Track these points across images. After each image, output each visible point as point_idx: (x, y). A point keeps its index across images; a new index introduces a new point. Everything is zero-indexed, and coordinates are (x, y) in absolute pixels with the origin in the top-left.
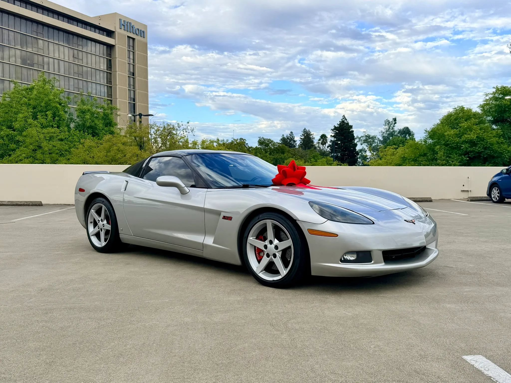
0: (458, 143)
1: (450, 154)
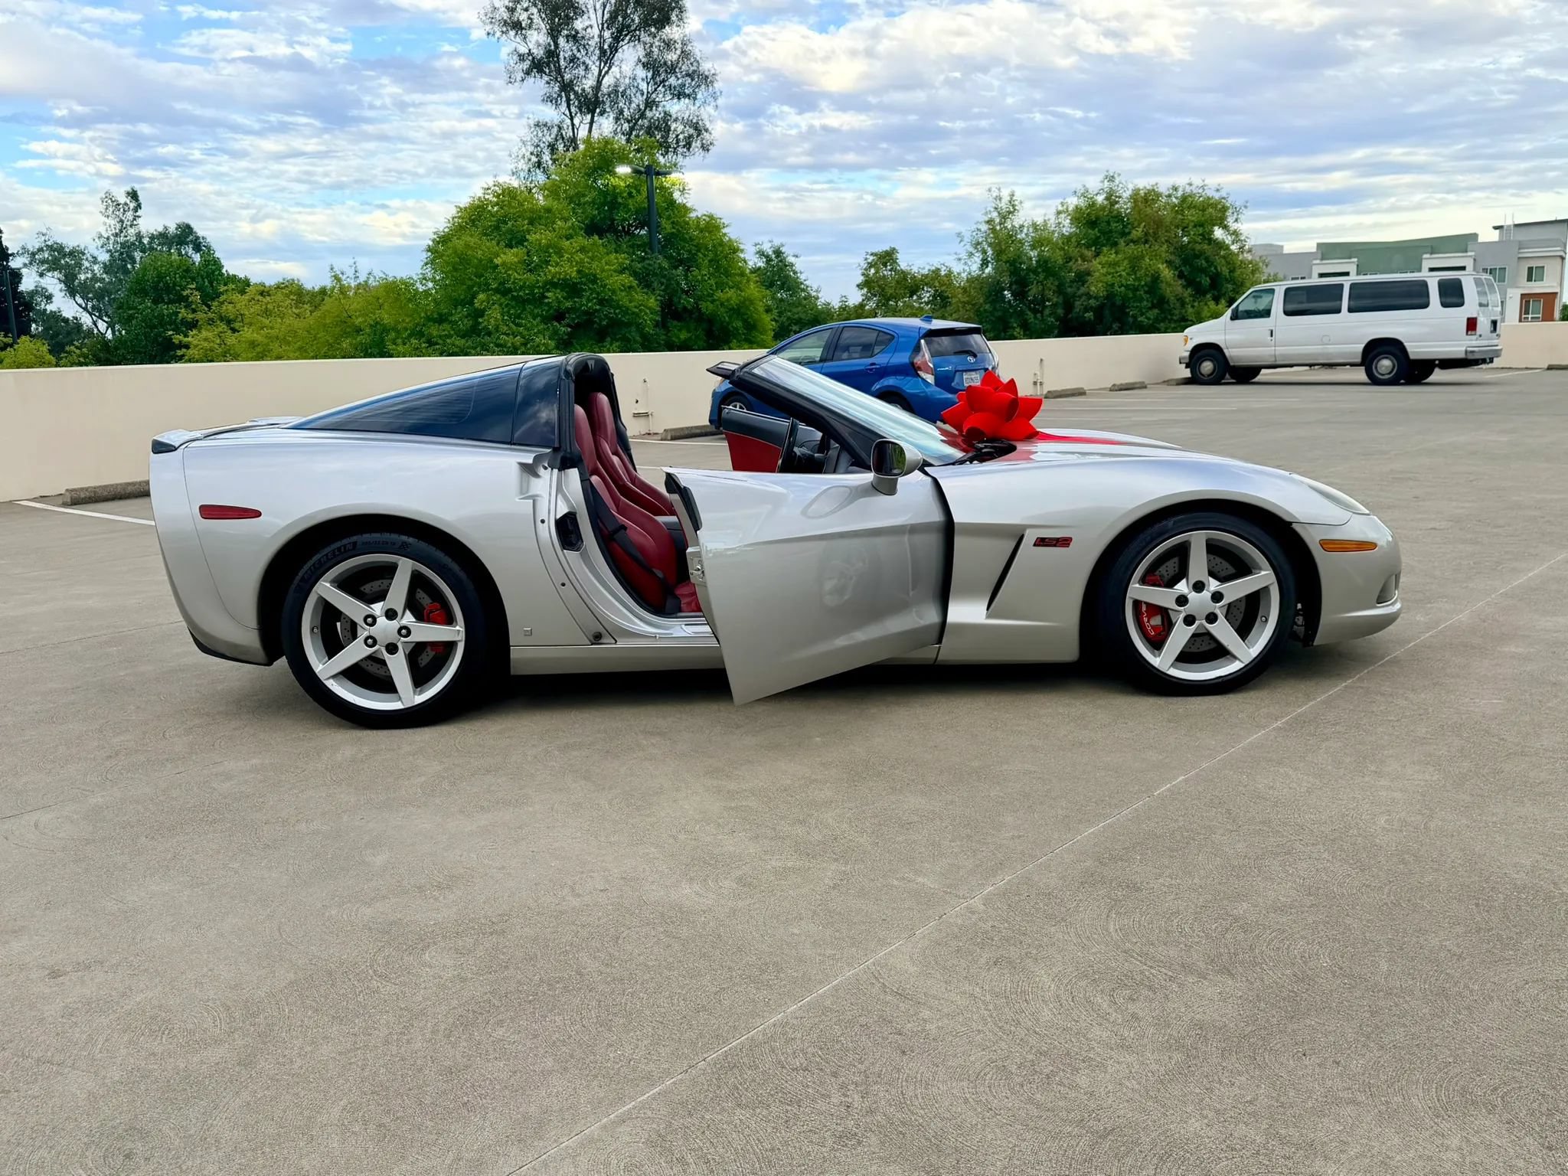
1: (519, 317)
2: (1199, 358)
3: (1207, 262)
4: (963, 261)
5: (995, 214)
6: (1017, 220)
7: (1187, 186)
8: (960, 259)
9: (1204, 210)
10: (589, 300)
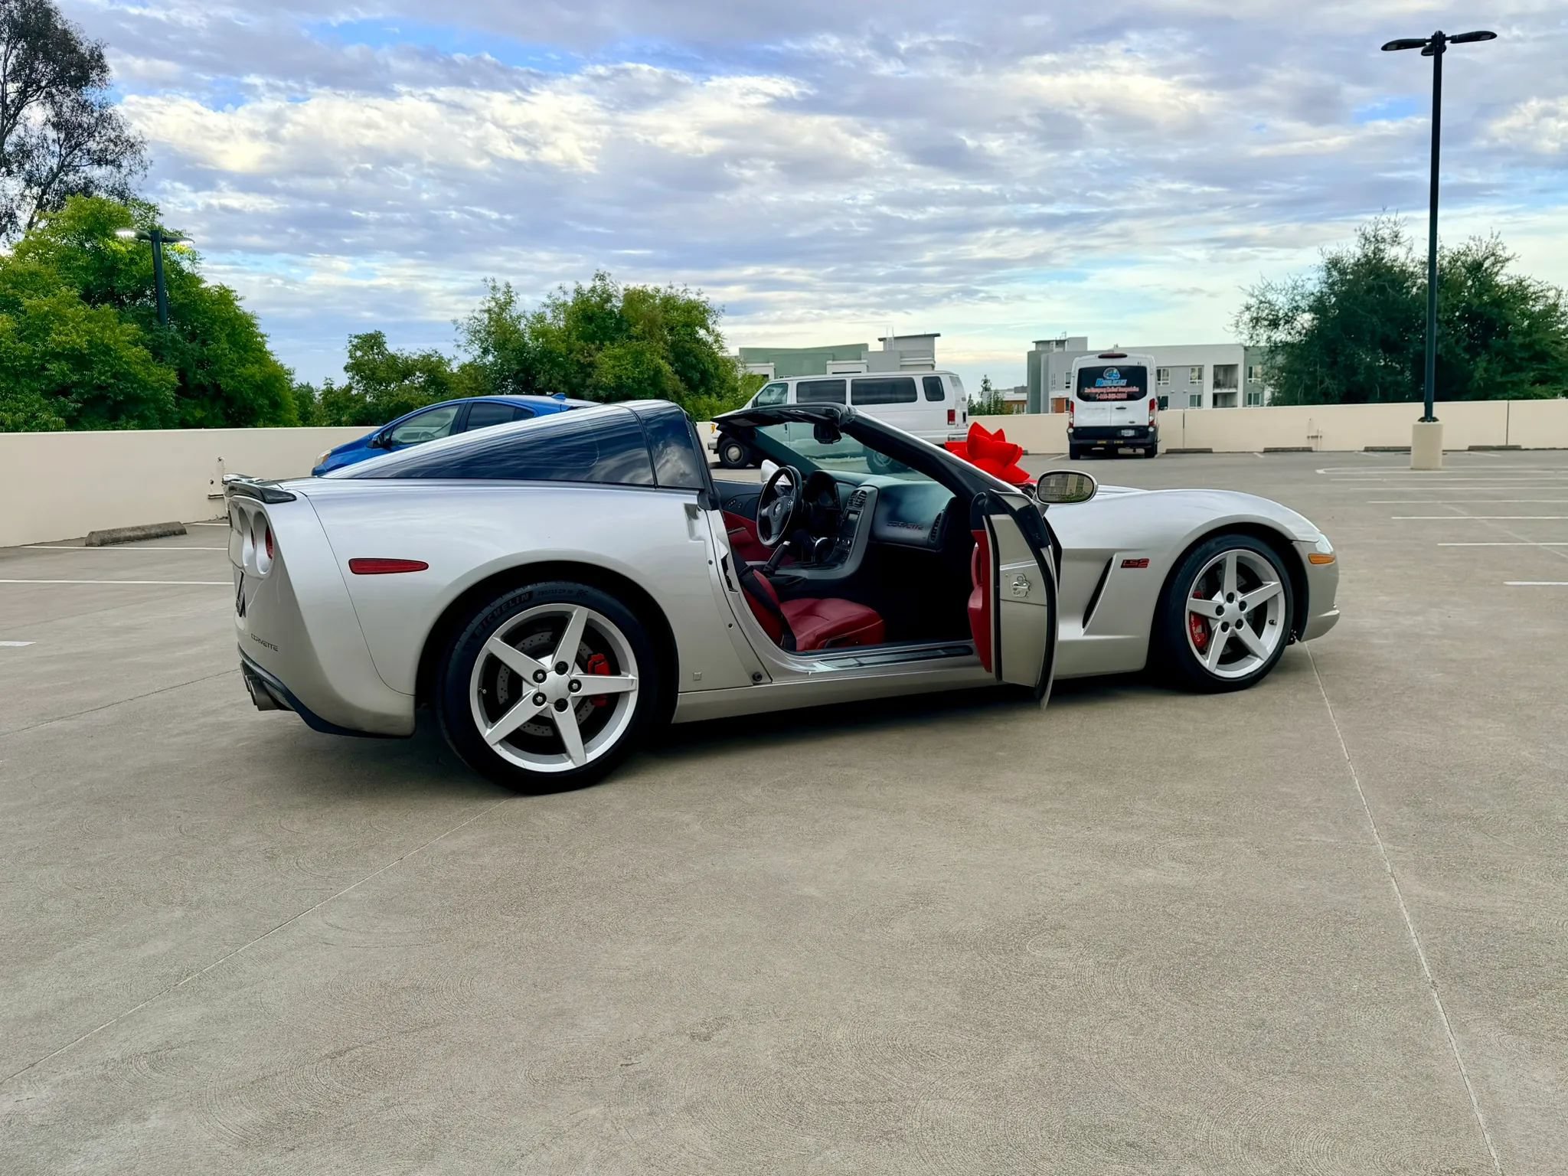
0: (29, 359)
2: (727, 444)
3: (696, 359)
4: (463, 349)
5: (493, 304)
6: (516, 310)
7: (669, 290)
8: (459, 346)
9: (689, 312)
10: (100, 373)
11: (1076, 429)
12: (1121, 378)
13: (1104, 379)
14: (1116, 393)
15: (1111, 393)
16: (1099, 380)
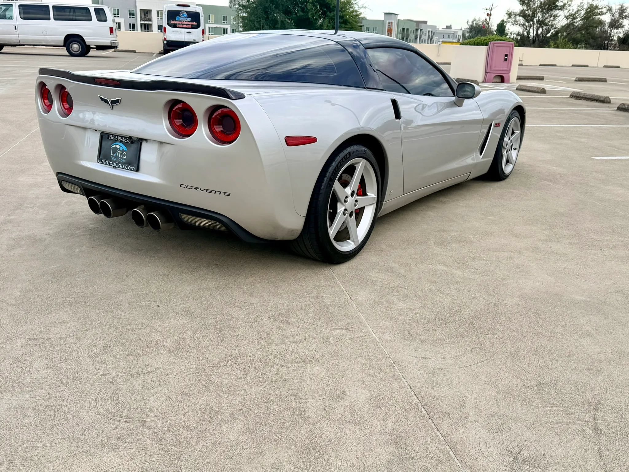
11: (168, 41)
12: (188, 17)
13: (180, 17)
14: (186, 24)
15: (184, 24)
16: (178, 17)
